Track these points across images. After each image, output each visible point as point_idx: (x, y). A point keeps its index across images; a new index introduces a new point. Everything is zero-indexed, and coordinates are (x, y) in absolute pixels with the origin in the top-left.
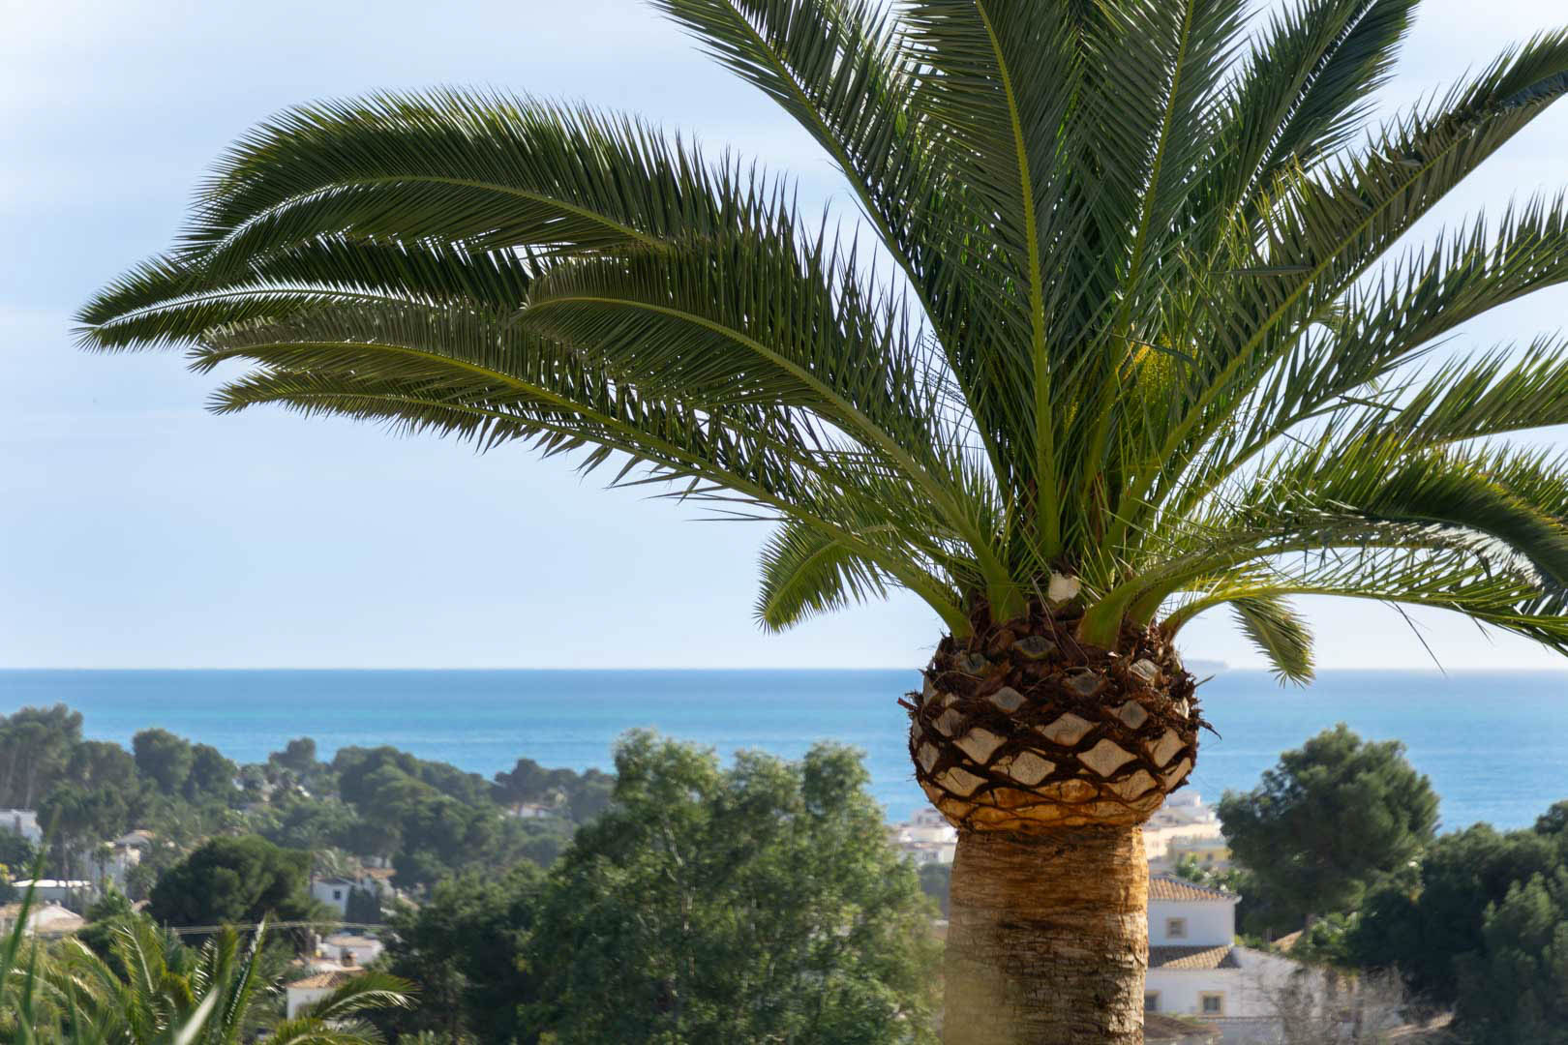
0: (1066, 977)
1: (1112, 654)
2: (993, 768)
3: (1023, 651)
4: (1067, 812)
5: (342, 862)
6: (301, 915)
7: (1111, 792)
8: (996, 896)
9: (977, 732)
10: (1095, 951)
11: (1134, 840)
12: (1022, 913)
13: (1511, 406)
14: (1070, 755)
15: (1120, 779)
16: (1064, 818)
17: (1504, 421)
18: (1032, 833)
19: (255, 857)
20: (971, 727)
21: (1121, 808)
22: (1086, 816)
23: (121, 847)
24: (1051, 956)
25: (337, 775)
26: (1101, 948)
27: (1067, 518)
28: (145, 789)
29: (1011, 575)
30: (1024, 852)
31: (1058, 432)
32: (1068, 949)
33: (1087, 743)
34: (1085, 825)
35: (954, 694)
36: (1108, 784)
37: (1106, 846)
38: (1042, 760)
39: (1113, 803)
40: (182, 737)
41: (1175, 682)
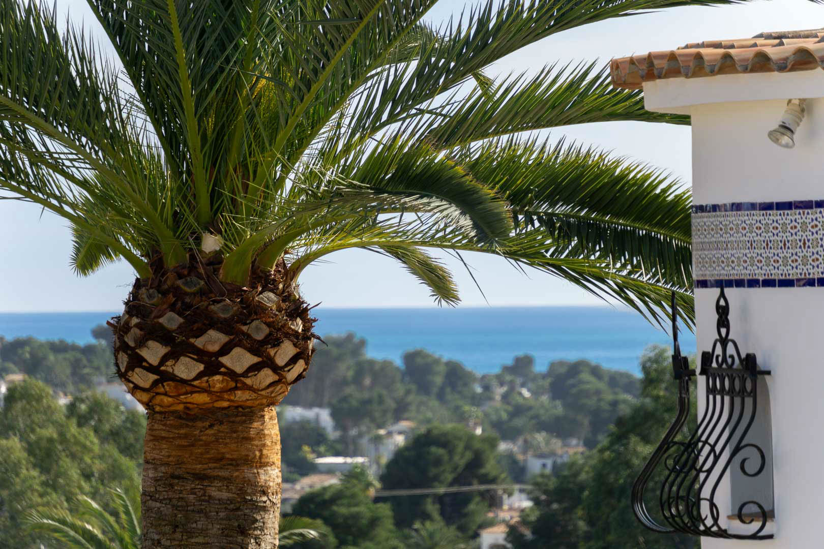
0: (217, 513)
1: (245, 288)
2: (163, 368)
3: (183, 287)
4: (214, 398)
5: (548, 443)
6: (493, 481)
7: (244, 384)
8: (169, 456)
9: (151, 343)
10: (238, 494)
11: (267, 418)
12: (186, 469)
13: (522, 114)
14: (213, 359)
15: (250, 375)
16: (213, 403)
17: (518, 125)
18: (192, 413)
19: (460, 439)
20: (147, 340)
21: (254, 395)
22: (229, 400)
23: (390, 434)
24: (207, 498)
25: (549, 381)
26: (242, 492)
27: (215, 195)
28: (408, 392)
29: (175, 235)
30: (187, 426)
31: (204, 138)
32: (217, 492)
33: (225, 350)
34: (229, 407)
35: (137, 317)
36: (242, 378)
37: (244, 422)
38: (195, 362)
39: (248, 392)
40: (437, 355)
41: (293, 307)
